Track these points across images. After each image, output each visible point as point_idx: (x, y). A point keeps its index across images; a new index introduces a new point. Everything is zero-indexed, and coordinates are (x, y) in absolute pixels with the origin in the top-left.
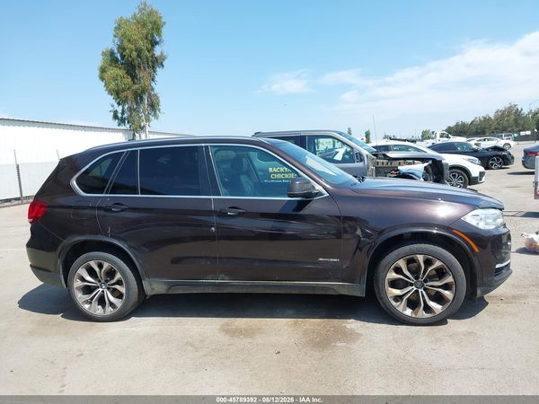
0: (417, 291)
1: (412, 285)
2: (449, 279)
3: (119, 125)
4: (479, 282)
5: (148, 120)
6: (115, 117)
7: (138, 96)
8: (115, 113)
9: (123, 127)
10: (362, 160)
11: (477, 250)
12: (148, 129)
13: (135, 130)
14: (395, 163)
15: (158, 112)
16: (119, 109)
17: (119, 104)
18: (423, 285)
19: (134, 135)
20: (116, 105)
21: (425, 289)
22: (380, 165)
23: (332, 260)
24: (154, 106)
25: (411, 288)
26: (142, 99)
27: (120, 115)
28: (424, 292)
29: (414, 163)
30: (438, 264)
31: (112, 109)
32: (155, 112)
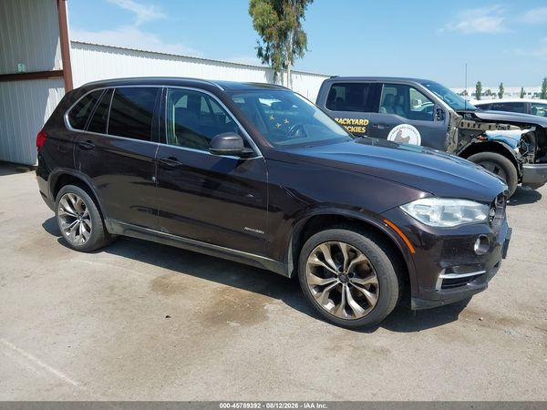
0: (340, 285)
1: (336, 276)
2: (374, 280)
3: (263, 63)
4: (413, 292)
5: (291, 59)
6: (260, 54)
7: (283, 34)
8: (260, 49)
9: (266, 65)
10: (443, 118)
11: (413, 251)
12: (290, 67)
13: (276, 69)
14: (483, 126)
15: (304, 50)
16: (264, 46)
17: (265, 41)
18: (347, 280)
19: (276, 74)
20: (262, 42)
21: (349, 285)
22: (465, 126)
23: (257, 231)
24: (300, 44)
25: (334, 279)
26: (286, 36)
27: (264, 53)
28: (348, 289)
29: (509, 128)
30: (361, 258)
31: (257, 46)
32: (301, 51)
